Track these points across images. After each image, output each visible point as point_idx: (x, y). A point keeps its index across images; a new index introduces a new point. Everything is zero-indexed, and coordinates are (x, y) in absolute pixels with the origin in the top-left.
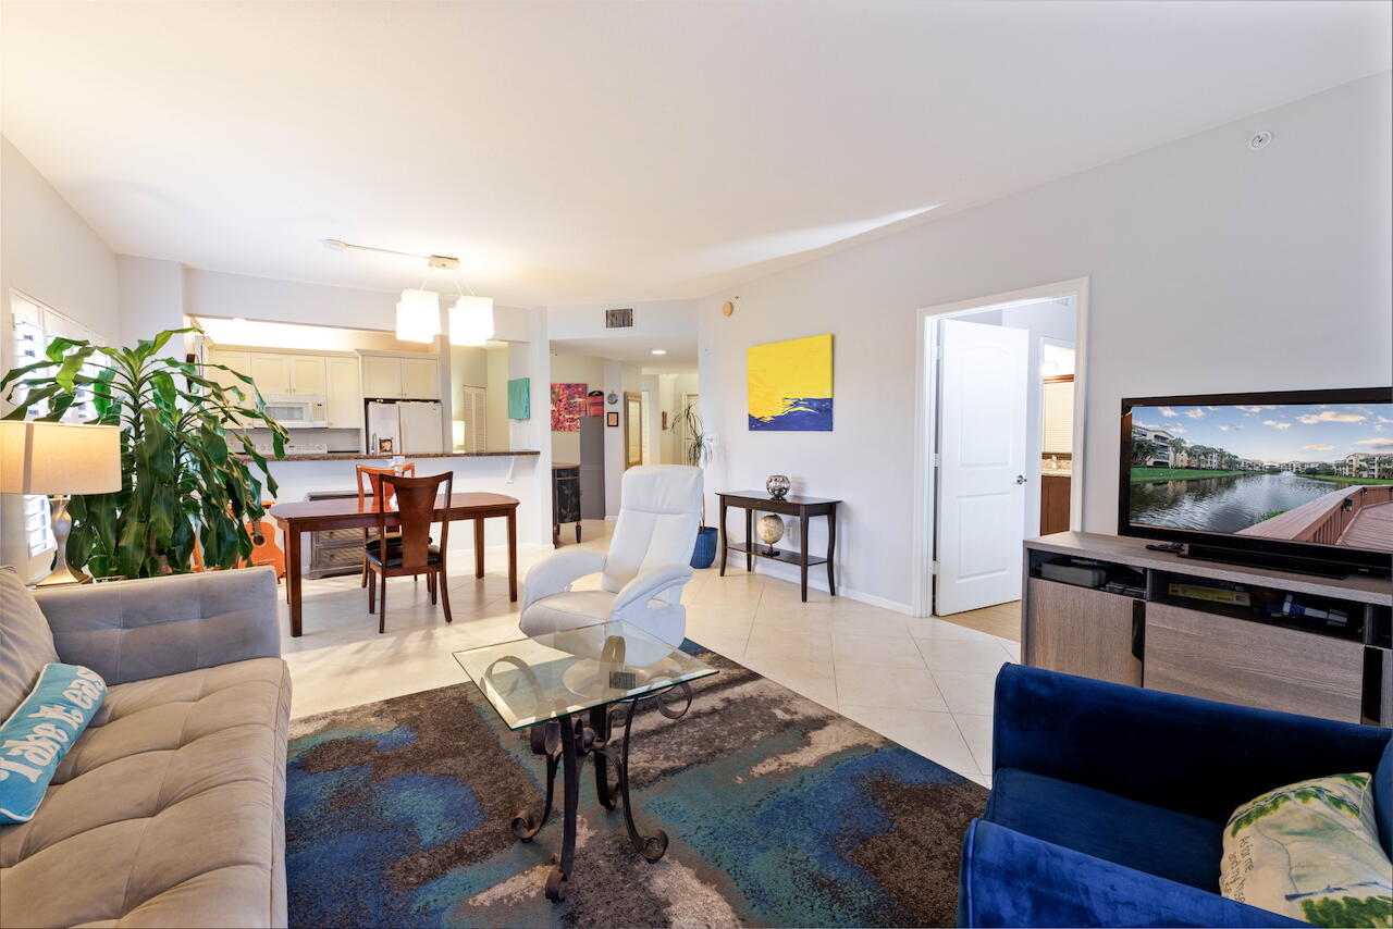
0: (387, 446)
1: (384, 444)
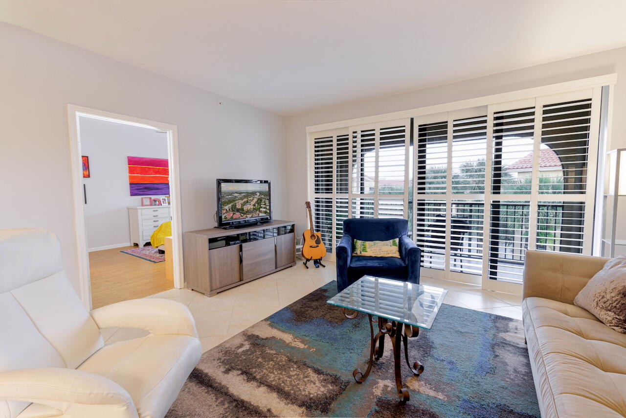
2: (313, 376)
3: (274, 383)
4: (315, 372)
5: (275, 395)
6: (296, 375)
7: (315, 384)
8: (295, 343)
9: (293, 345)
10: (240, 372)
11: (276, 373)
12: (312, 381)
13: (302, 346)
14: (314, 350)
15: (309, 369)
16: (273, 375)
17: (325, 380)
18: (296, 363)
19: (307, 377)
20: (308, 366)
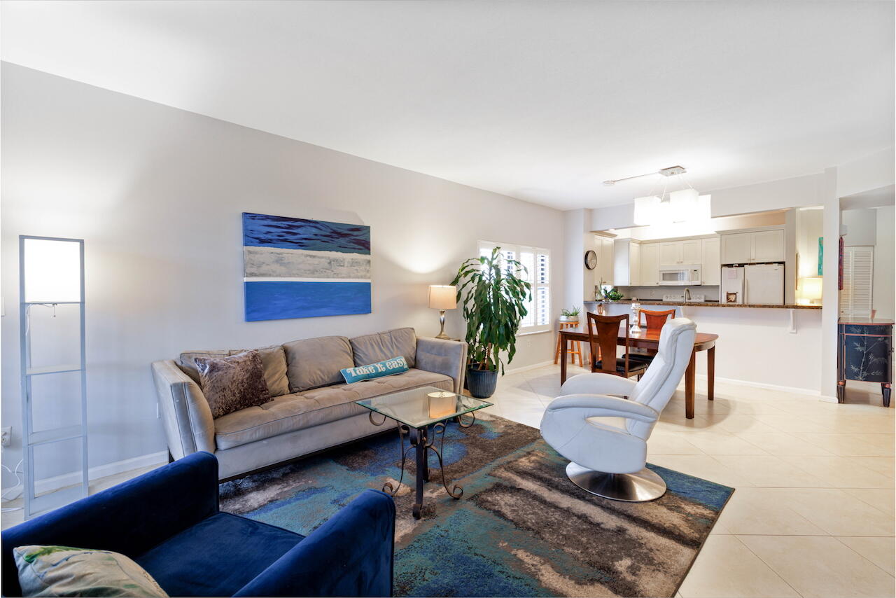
0: (732, 298)
1: (730, 297)
2: (507, 511)
3: (553, 509)
4: (504, 514)
5: (548, 500)
6: (528, 515)
7: (506, 503)
8: (535, 563)
9: (537, 558)
10: (602, 526)
11: (553, 519)
12: (509, 506)
13: (521, 554)
14: (501, 544)
15: (511, 518)
16: (557, 516)
17: (494, 505)
18: (529, 529)
19: (514, 510)
20: (512, 521)
